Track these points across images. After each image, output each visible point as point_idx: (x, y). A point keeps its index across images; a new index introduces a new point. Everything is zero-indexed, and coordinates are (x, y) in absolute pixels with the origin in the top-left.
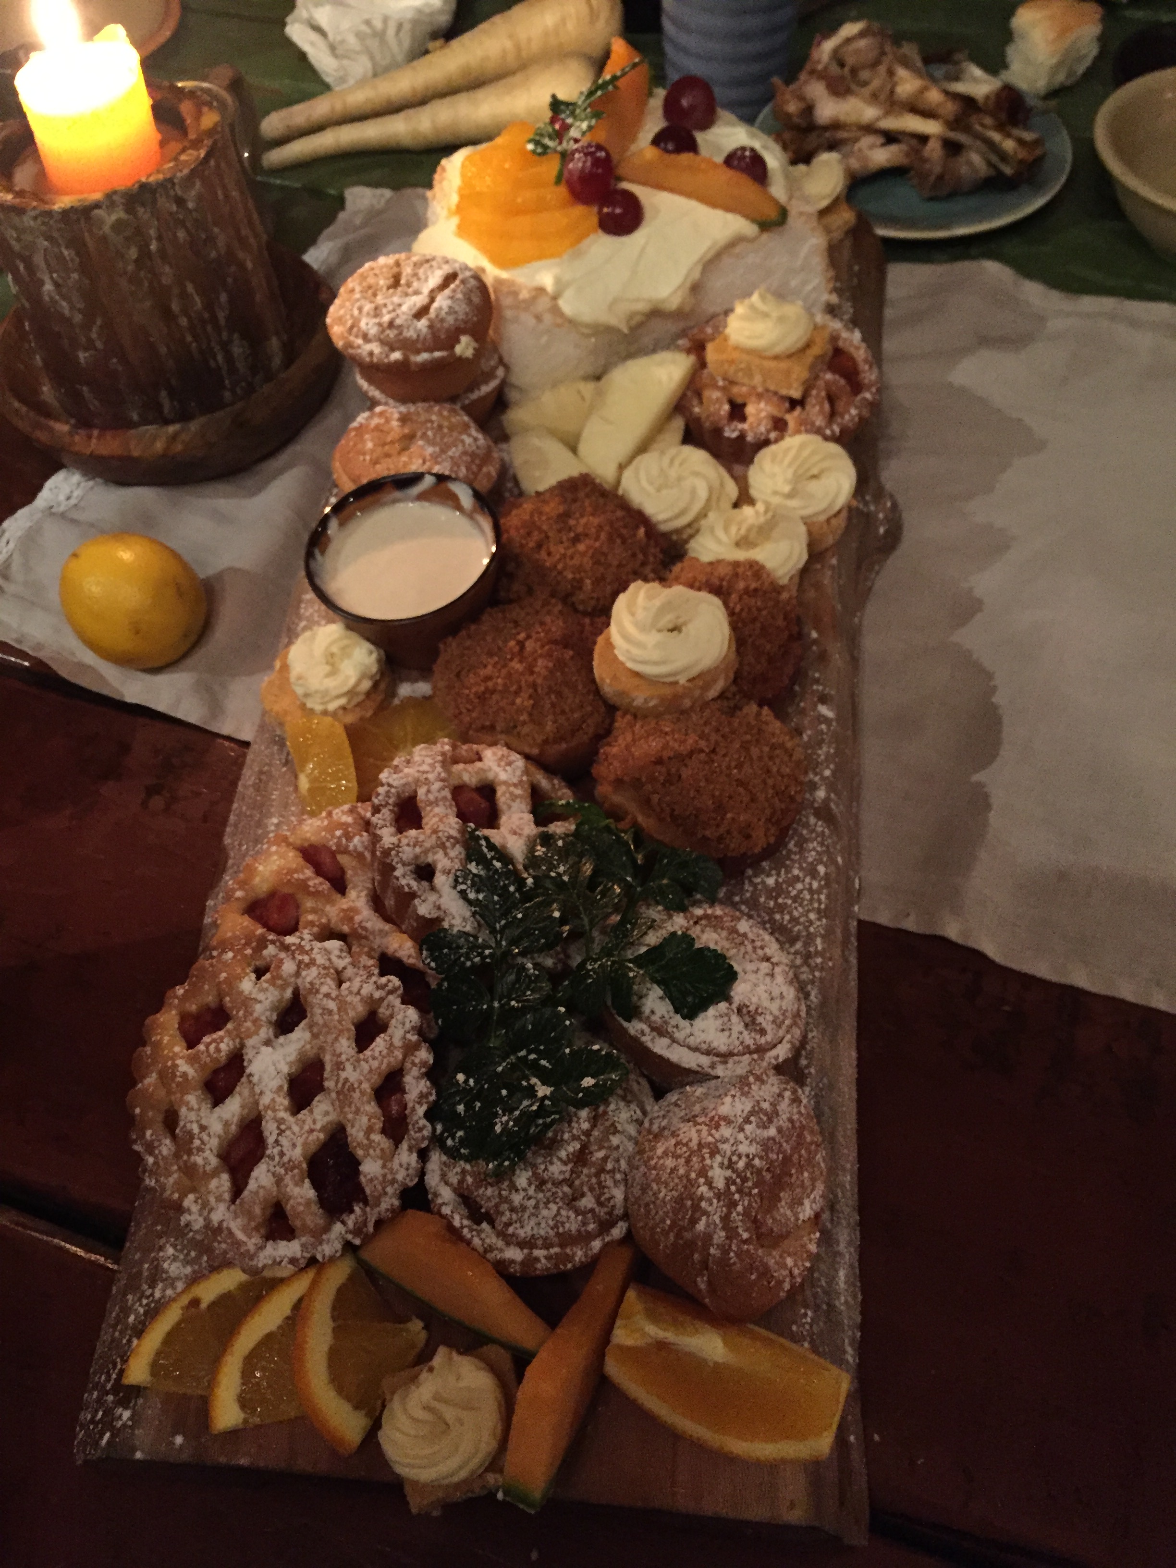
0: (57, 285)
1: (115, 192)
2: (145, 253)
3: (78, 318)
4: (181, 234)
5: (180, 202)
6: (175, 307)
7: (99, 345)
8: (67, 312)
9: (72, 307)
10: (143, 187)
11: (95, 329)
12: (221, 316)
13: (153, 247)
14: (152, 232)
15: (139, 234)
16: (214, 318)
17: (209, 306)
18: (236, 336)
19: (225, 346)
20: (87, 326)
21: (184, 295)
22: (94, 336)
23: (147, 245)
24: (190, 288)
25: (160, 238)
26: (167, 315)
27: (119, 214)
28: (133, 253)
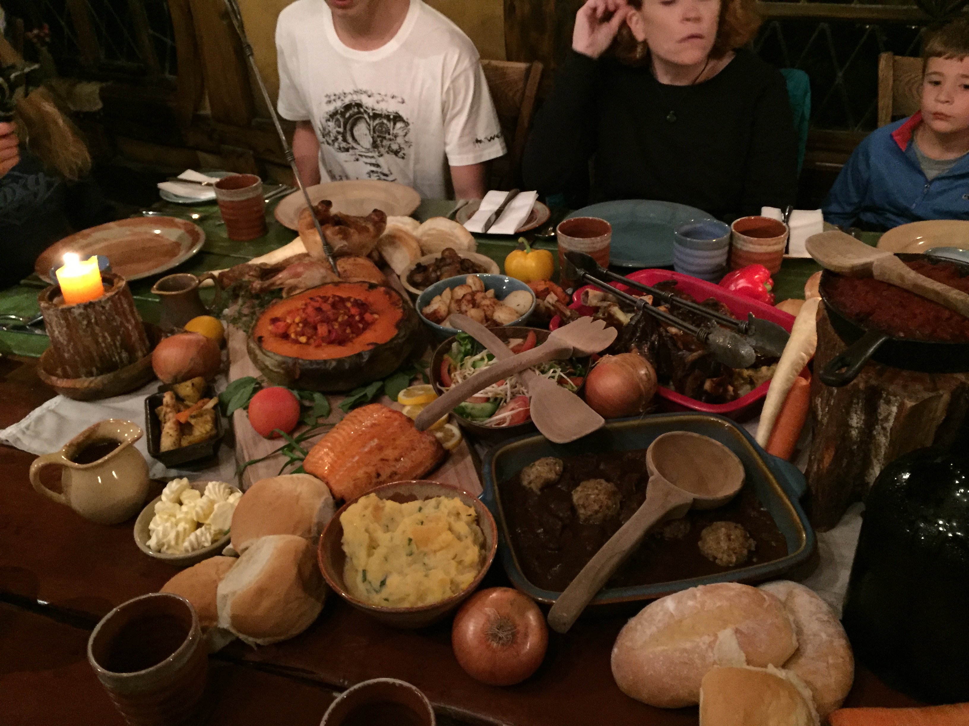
0: (59, 332)
1: (81, 304)
2: (89, 322)
3: (65, 343)
4: (103, 317)
5: (103, 307)
6: (100, 340)
7: (72, 351)
8: (62, 341)
9: (64, 339)
10: (91, 303)
11: (71, 346)
12: (118, 344)
13: (93, 321)
14: (93, 316)
15: (87, 317)
16: (115, 344)
17: (113, 340)
18: (123, 350)
19: (119, 354)
20: (68, 345)
21: (104, 337)
22: (70, 348)
23: (91, 320)
24: (106, 334)
25: (96, 318)
26: (97, 343)
27: (82, 310)
28: (85, 322)
